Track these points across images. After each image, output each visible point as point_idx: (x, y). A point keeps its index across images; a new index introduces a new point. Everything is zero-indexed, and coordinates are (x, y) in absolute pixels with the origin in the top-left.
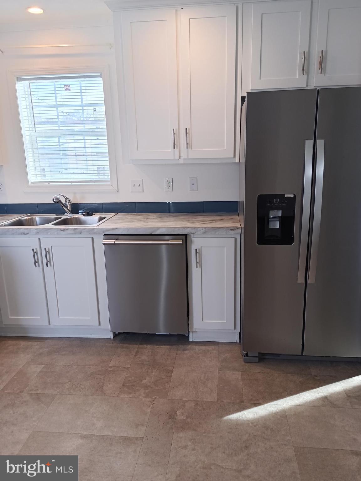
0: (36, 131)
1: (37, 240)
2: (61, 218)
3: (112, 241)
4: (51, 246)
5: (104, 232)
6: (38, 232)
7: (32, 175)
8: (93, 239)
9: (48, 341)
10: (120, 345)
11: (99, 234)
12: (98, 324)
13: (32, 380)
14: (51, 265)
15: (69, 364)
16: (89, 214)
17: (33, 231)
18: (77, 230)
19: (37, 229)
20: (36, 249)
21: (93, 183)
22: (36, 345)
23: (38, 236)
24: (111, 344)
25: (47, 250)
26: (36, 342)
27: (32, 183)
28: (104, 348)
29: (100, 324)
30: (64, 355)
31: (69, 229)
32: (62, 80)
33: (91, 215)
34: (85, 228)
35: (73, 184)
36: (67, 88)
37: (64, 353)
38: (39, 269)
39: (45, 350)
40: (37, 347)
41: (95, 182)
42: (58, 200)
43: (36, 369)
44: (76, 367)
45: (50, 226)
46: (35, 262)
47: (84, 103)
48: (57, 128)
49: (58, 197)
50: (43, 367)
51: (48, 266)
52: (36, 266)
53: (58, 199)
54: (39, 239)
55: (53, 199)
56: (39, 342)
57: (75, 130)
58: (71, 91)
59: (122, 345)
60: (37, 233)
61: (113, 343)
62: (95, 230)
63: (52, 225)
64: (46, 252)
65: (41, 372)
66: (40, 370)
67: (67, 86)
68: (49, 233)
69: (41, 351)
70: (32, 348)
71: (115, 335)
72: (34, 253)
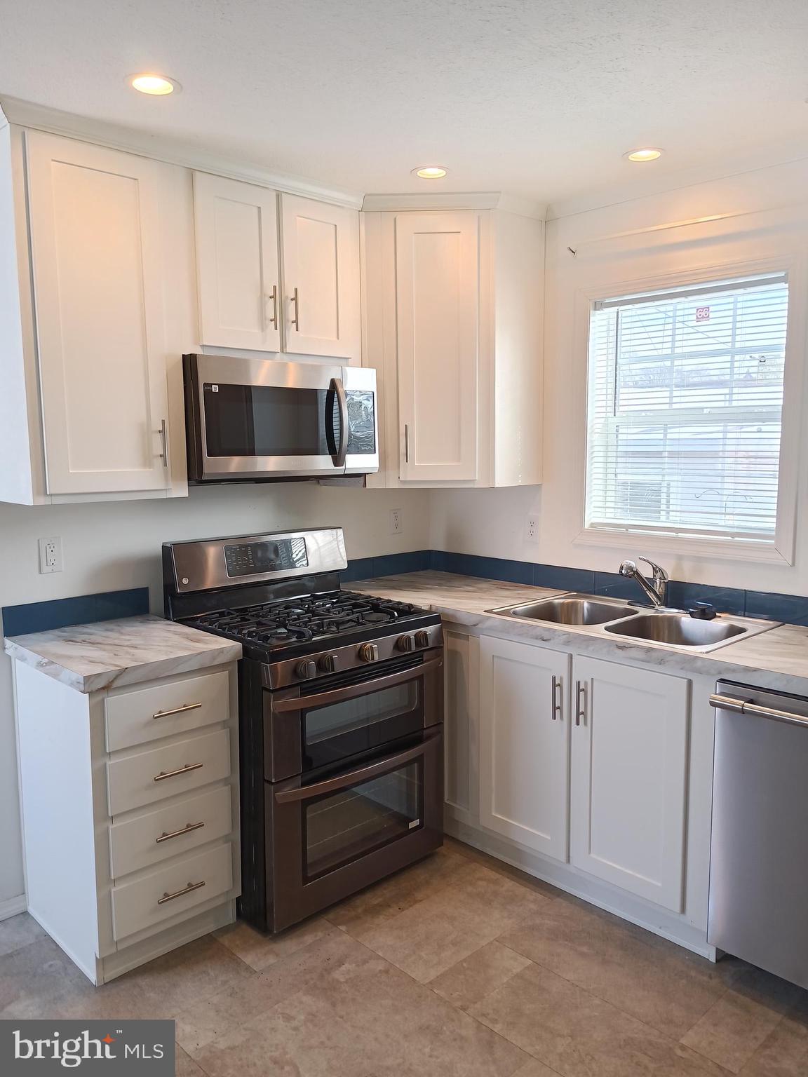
0: (617, 414)
1: (566, 657)
2: (636, 612)
3: (738, 703)
4: (592, 679)
5: (720, 673)
6: (570, 640)
7: (595, 507)
8: (690, 683)
9: (559, 900)
10: (731, 991)
11: (708, 673)
12: (678, 908)
13: (495, 989)
14: (585, 723)
15: (584, 987)
16: (706, 615)
17: (559, 636)
18: (654, 655)
19: (569, 633)
20: (561, 679)
21: (730, 538)
22: (533, 898)
23: (569, 650)
24: (706, 978)
25: (582, 687)
26: (534, 894)
27: (592, 525)
28: (684, 981)
29: (683, 910)
30: (583, 955)
31: (635, 646)
32: (691, 298)
33: (710, 616)
34: (673, 654)
35: (680, 535)
36: (703, 314)
37: (585, 949)
38: (559, 726)
39: (547, 921)
40: (532, 906)
41: (733, 535)
42: (632, 571)
43: (511, 963)
44: (597, 1001)
45: (599, 631)
46: (555, 708)
47: (736, 347)
48: (666, 407)
49: (633, 564)
50: (527, 968)
51: (578, 725)
52: (554, 718)
53: (631, 568)
54: (571, 656)
55: (622, 568)
56: (541, 897)
57: (706, 411)
58: (711, 321)
59: (734, 993)
60: (567, 643)
61: (710, 977)
62: (699, 664)
63: (607, 629)
64: (579, 690)
65: (519, 976)
66: (519, 970)
67: (703, 309)
68: (591, 648)
69: (538, 921)
70: (521, 905)
71: (723, 957)
72: (555, 686)
